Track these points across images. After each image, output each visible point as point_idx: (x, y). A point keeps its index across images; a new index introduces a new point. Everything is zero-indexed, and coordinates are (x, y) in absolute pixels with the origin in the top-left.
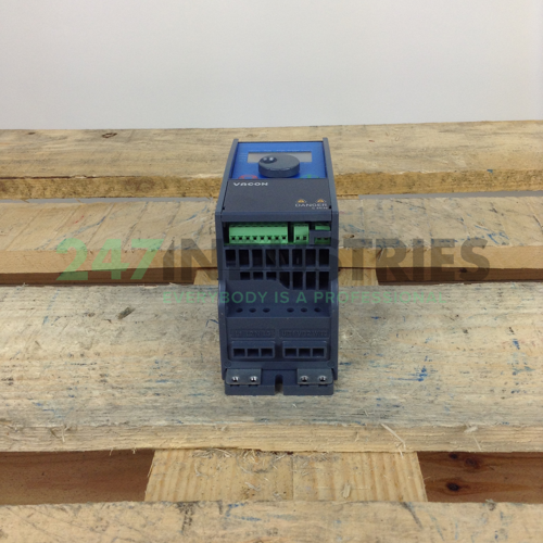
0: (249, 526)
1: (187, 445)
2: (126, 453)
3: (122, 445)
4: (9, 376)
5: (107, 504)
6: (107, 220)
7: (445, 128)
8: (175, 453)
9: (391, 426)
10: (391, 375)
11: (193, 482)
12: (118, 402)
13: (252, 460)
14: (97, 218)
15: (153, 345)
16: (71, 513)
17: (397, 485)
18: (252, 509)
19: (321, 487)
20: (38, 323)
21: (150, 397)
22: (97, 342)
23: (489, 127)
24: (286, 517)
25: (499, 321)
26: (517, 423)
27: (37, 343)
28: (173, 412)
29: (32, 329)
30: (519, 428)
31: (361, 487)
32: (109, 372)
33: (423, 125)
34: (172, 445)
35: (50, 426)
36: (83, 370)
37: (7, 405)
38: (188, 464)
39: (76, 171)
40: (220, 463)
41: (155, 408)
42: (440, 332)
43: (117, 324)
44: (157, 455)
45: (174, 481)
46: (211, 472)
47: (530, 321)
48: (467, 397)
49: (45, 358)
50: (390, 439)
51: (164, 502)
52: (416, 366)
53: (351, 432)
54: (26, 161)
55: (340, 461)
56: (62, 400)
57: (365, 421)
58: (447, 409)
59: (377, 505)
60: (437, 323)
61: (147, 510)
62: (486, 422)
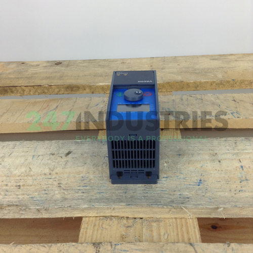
1: (96, 215)
2: (71, 219)
3: (69, 215)
4: (18, 184)
5: (63, 244)
6: (59, 107)
7: (213, 58)
8: (91, 218)
9: (185, 207)
10: (186, 183)
11: (100, 231)
12: (66, 197)
13: (125, 221)
14: (54, 106)
15: (81, 169)
16: (48, 248)
17: (188, 233)
18: (125, 246)
19: (155, 234)
20: (30, 158)
21: (80, 194)
22: (56, 168)
23: (233, 57)
24: (140, 250)
25: (234, 156)
26: (241, 206)
27: (30, 168)
28: (90, 201)
29: (28, 161)
30: (242, 208)
31: (172, 234)
32: (62, 182)
33: (203, 56)
34: (90, 215)
35: (37, 208)
36: (51, 181)
37: (18, 198)
38: (97, 224)
39: (44, 82)
40: (111, 223)
41: (82, 199)
42: (208, 162)
43: (65, 159)
44: (84, 219)
45: (91, 231)
46: (107, 227)
47: (248, 156)
48: (219, 193)
49: (34, 175)
50: (185, 213)
51: (87, 243)
52: (197, 178)
54: (21, 78)
55: (163, 222)
56: (42, 195)
57: (174, 205)
58: (210, 199)
59: (179, 244)
60: (207, 157)
61: (80, 246)
62: (228, 206)
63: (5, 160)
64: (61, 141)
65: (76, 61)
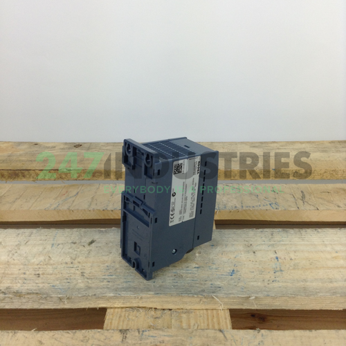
0: (151, 339)
1: (122, 306)
2: (94, 309)
3: (92, 305)
4: (38, 273)
6: (79, 194)
7: (253, 145)
8: (116, 310)
9: (216, 296)
10: (218, 273)
11: (125, 323)
12: (90, 285)
13: (153, 313)
14: (75, 193)
15: (105, 258)
16: (72, 334)
17: (219, 324)
18: (152, 333)
19: (184, 325)
20: (49, 247)
21: (105, 283)
22: (79, 257)
23: (275, 145)
24: (168, 336)
25: (270, 247)
26: (273, 295)
27: (49, 257)
28: (116, 290)
29: (46, 250)
30: (274, 298)
31: (202, 324)
32: (85, 271)
33: (242, 143)
34: (116, 306)
35: (59, 296)
36: (73, 270)
38: (123, 314)
40: (138, 314)
41: (108, 288)
42: (243, 253)
43: (88, 248)
44: (108, 310)
46: (134, 318)
47: (284, 248)
48: (252, 283)
49: (54, 264)
50: (216, 303)
51: (113, 330)
52: (230, 268)
53: (198, 299)
54: (35, 161)
55: (193, 313)
56: (64, 284)
57: (205, 294)
59: (208, 331)
60: (241, 248)
61: (106, 333)
62: (260, 295)
63: (21, 248)
64: (83, 230)
65: (99, 143)
